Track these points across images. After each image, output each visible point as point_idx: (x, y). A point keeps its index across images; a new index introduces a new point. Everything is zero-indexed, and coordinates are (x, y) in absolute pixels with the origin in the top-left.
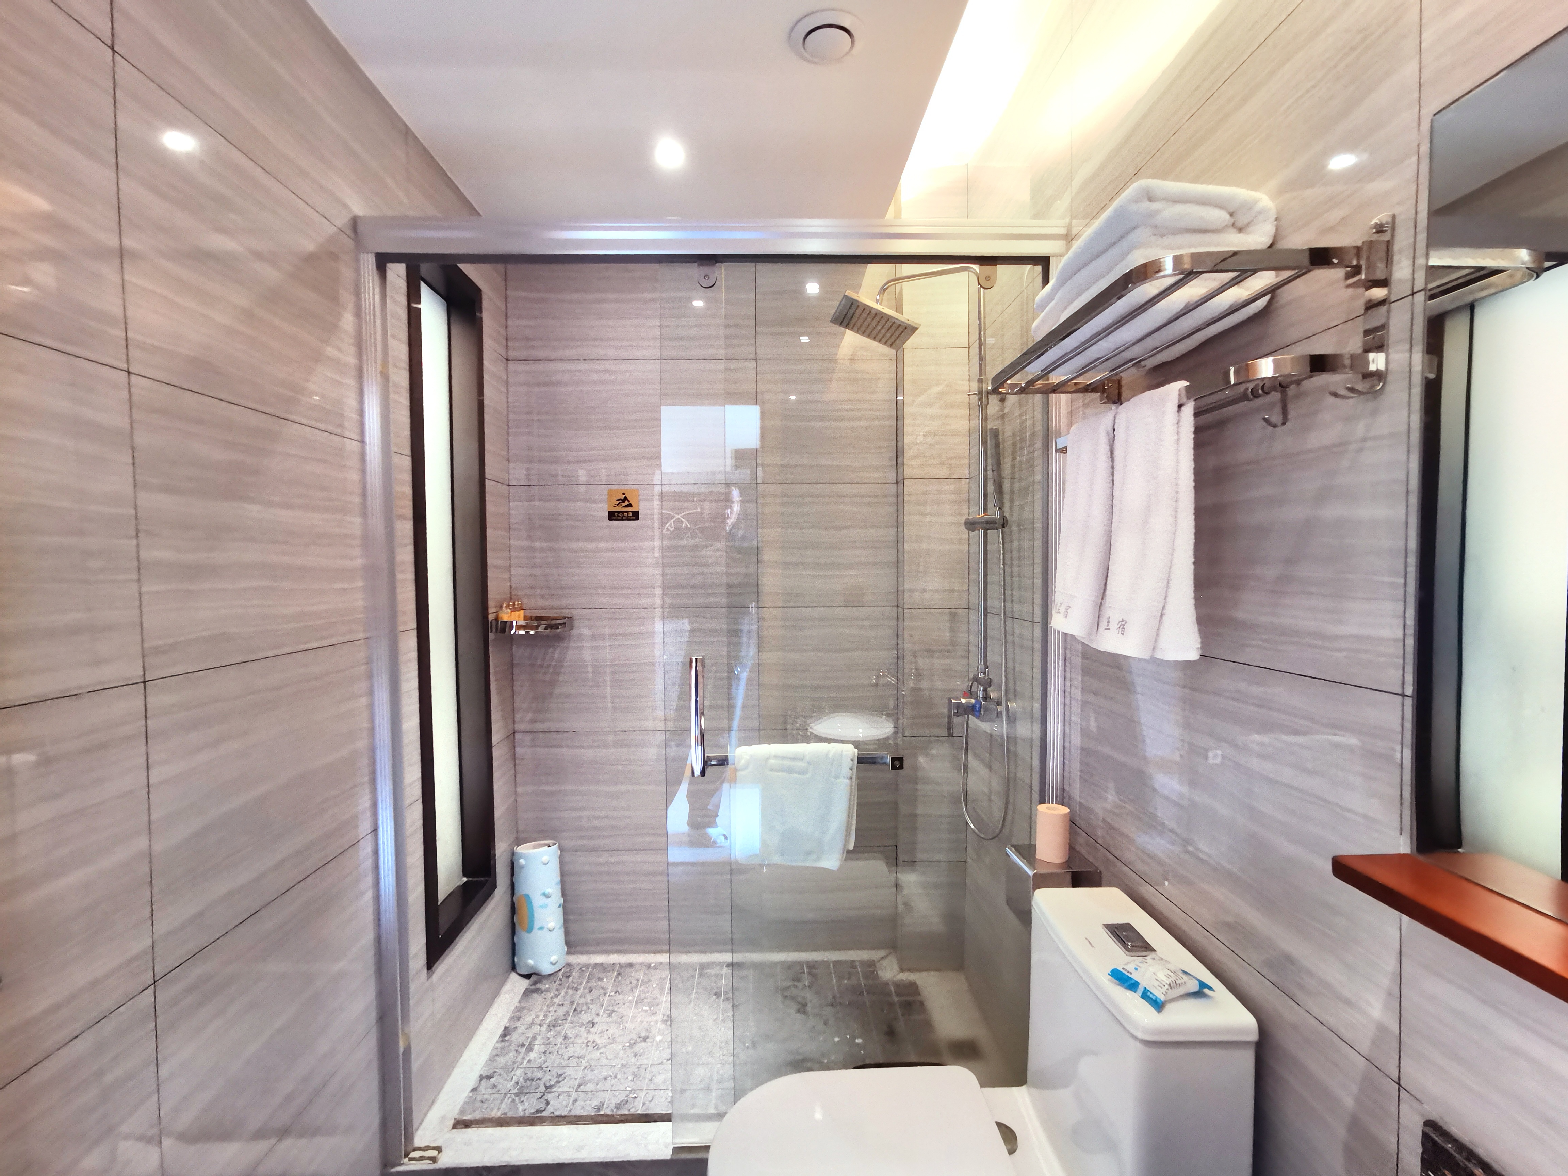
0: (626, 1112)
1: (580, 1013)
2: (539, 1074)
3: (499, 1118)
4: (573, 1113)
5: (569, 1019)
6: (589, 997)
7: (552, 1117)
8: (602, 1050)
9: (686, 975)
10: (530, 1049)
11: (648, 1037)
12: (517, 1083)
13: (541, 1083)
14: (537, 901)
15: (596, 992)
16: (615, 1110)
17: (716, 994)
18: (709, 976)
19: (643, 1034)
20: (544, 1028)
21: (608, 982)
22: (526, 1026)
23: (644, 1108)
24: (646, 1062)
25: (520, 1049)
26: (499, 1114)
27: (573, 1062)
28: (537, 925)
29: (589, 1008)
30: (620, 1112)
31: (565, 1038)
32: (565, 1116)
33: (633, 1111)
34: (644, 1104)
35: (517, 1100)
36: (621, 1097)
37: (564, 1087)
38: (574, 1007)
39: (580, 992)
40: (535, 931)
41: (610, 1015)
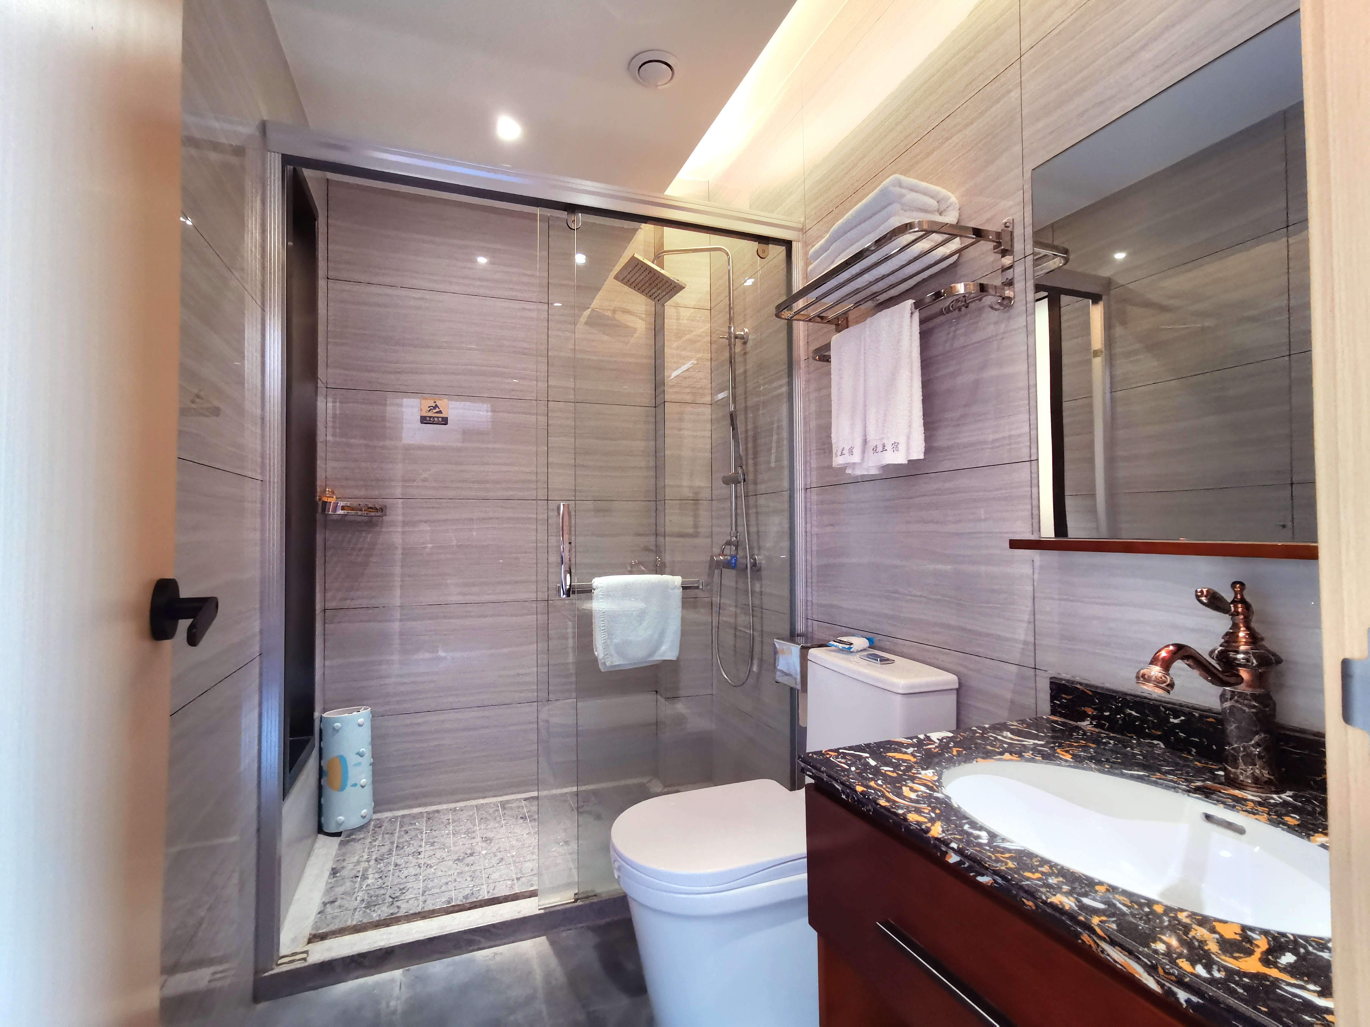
0: (475, 900)
1: (403, 847)
2: (382, 891)
3: (355, 925)
4: (426, 909)
5: (394, 853)
6: (407, 838)
7: (407, 916)
8: (435, 867)
9: (491, 811)
10: (365, 877)
11: (473, 853)
12: (363, 900)
13: (387, 896)
14: (352, 759)
15: (412, 833)
16: (464, 900)
17: (522, 818)
18: (511, 808)
19: (469, 852)
20: (372, 862)
21: (422, 824)
22: (353, 864)
23: (490, 894)
24: (478, 868)
25: (355, 880)
26: (354, 923)
27: (410, 879)
28: (350, 782)
29: (410, 844)
30: (468, 901)
31: (396, 865)
32: (419, 913)
33: (480, 898)
34: (488, 892)
35: (368, 911)
36: (467, 891)
37: (408, 895)
38: (395, 845)
39: (396, 835)
40: (349, 789)
41: (433, 844)
